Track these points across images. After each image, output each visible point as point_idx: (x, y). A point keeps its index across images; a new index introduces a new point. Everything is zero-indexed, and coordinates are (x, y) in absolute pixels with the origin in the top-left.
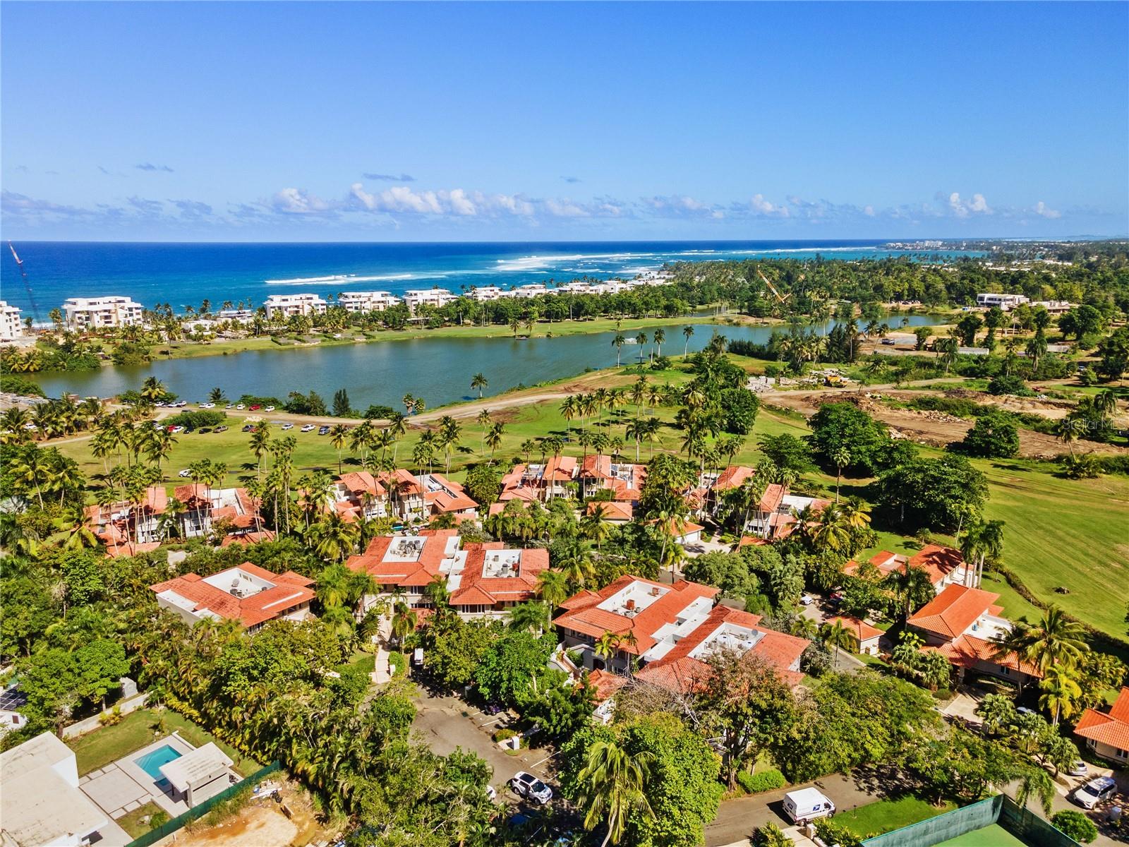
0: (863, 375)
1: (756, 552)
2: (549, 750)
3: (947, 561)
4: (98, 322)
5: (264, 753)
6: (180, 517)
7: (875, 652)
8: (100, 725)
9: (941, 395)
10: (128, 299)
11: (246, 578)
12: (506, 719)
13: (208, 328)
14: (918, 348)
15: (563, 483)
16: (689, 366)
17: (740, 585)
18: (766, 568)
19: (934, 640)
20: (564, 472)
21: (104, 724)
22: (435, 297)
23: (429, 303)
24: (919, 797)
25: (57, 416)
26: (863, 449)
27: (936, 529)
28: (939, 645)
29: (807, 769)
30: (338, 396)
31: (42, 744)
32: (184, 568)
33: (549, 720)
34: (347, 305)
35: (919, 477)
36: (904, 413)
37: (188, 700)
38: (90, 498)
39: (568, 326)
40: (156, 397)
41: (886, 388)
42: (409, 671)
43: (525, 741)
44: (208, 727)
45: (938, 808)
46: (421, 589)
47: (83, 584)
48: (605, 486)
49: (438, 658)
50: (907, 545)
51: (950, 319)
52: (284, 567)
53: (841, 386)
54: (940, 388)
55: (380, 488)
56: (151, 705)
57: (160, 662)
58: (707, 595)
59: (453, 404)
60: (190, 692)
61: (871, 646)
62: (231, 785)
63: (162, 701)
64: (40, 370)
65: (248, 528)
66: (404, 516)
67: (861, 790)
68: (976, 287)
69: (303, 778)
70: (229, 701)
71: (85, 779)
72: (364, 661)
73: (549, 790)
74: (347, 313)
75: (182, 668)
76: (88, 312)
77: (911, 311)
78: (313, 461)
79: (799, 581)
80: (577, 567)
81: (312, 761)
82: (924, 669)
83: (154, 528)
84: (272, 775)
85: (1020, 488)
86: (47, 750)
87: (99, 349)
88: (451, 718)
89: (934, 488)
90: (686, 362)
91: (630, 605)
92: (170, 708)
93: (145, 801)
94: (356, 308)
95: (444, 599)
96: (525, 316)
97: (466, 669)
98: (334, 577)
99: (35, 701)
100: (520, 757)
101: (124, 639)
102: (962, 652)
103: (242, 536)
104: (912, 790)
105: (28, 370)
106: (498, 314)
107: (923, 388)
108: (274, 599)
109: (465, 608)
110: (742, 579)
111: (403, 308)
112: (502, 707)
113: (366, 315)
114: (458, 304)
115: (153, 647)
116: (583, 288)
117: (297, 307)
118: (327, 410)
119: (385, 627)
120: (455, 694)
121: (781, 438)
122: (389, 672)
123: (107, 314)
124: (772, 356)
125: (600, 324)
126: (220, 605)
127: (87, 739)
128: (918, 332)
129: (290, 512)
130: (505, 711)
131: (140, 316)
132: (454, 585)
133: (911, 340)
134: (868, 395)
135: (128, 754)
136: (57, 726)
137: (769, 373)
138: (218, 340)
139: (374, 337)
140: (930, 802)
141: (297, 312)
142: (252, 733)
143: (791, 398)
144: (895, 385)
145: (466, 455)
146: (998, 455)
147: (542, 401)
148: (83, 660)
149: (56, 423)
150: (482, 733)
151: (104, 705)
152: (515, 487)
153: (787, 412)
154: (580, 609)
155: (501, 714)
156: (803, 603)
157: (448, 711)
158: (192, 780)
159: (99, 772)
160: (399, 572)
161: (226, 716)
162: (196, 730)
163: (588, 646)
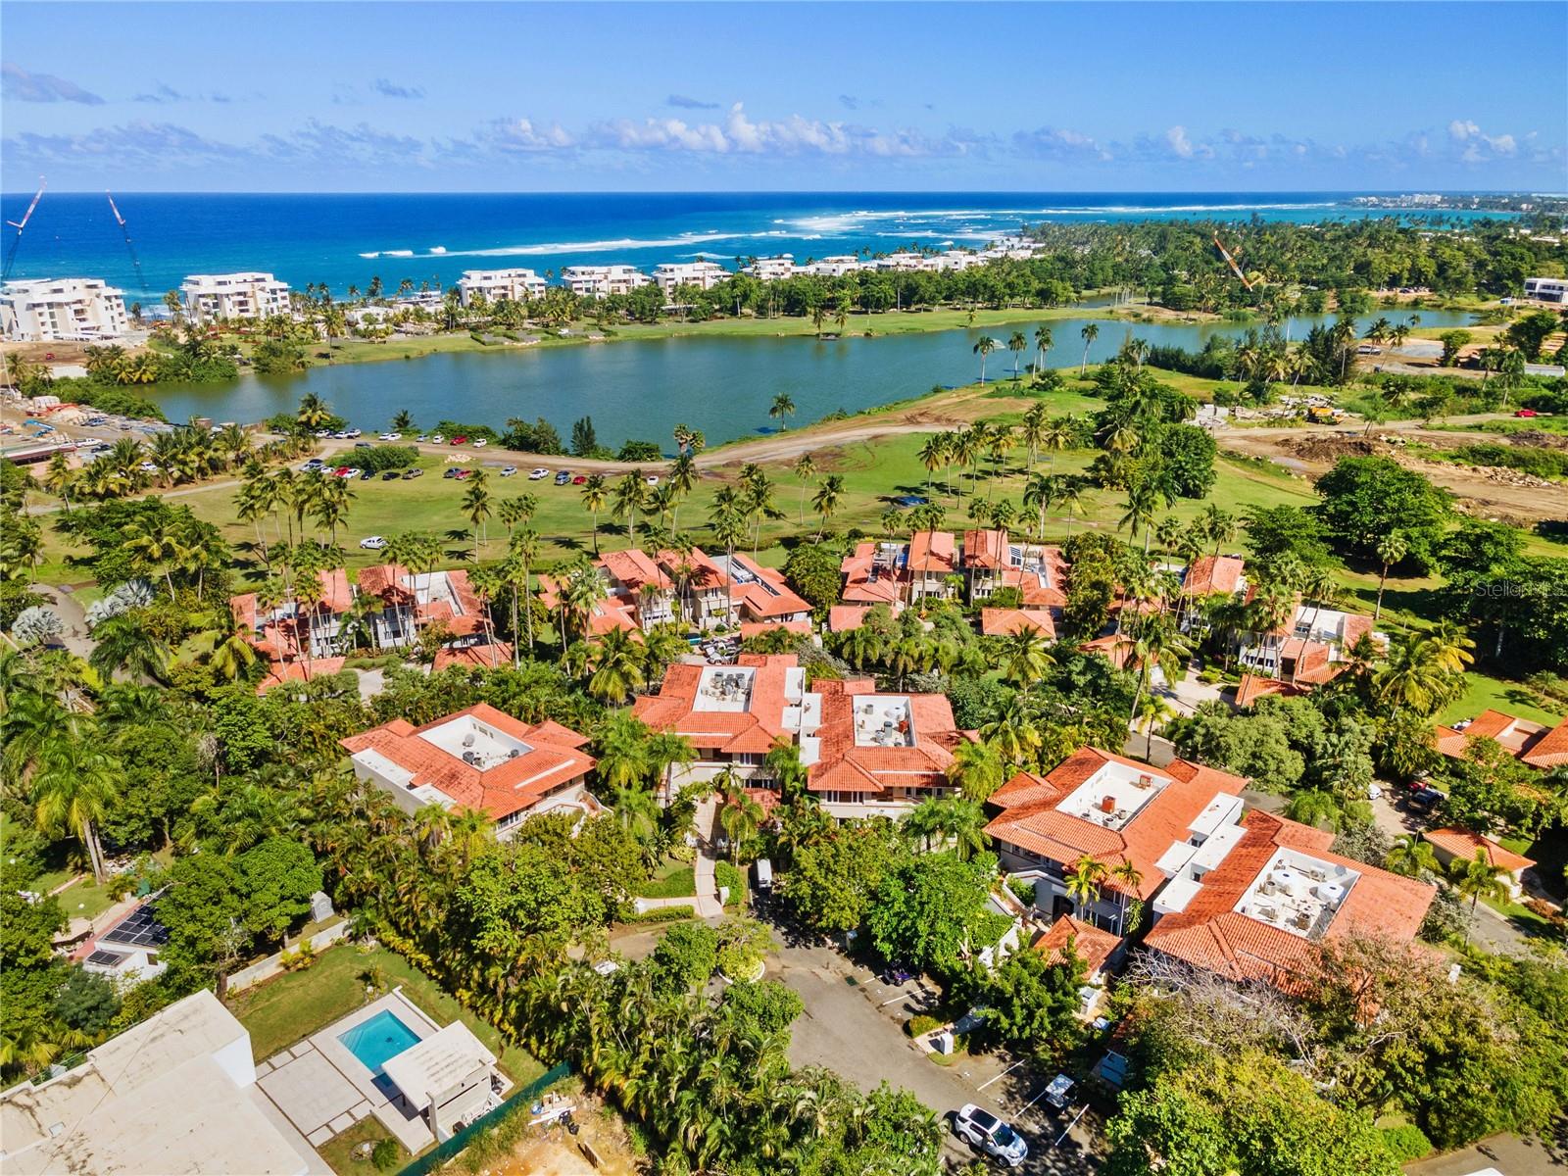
0: (1366, 405)
1: (1282, 709)
2: (1002, 1058)
4: (231, 311)
5: (541, 1042)
6: (369, 618)
7: (1520, 895)
8: (282, 969)
9: (1505, 442)
10: (269, 277)
11: (484, 732)
12: (920, 995)
13: (381, 319)
14: (1443, 363)
15: (939, 576)
16: (1091, 385)
17: (1278, 771)
18: (1300, 735)
20: (940, 558)
21: (288, 968)
22: (700, 275)
23: (691, 283)
25: (184, 453)
26: (1415, 532)
29: (1465, 1127)
30: (579, 427)
31: (196, 1011)
32: (386, 709)
33: (1010, 1015)
34: (575, 286)
36: (1448, 468)
37: (413, 937)
38: (237, 579)
39: (893, 321)
40: (318, 424)
41: (1405, 428)
42: (749, 896)
43: (963, 1043)
44: (449, 985)
46: (757, 758)
47: (243, 739)
49: (805, 887)
50: (1513, 696)
51: (1484, 318)
52: (540, 713)
53: (1334, 423)
54: (1499, 429)
55: (665, 578)
56: (354, 938)
57: (368, 874)
58: (1229, 790)
59: (745, 439)
60: (417, 926)
61: (1510, 881)
63: (372, 932)
64: (155, 381)
65: (471, 636)
66: (701, 621)
67: (1556, 1161)
68: (1525, 268)
69: (613, 1098)
71: (265, 1068)
72: (676, 876)
74: (575, 297)
75: (403, 887)
76: (216, 296)
77: (1416, 303)
78: (553, 526)
79: (1366, 763)
80: (1013, 736)
81: (627, 1073)
83: (334, 633)
84: (558, 1084)
86: (205, 1023)
87: (234, 350)
88: (831, 988)
90: (1084, 378)
91: (1107, 805)
92: (385, 945)
93: (361, 1113)
94: (588, 290)
95: (796, 779)
96: (830, 305)
97: (852, 909)
98: (624, 742)
100: (955, 1068)
101: (311, 834)
103: (463, 651)
105: (139, 381)
106: (792, 302)
107: (1470, 428)
108: (531, 771)
109: (832, 795)
110: (1282, 761)
111: (655, 292)
112: (913, 972)
113: (602, 302)
114: (733, 285)
115: (355, 847)
116: (913, 262)
117: (504, 288)
118: (563, 446)
119: (703, 819)
120: (829, 942)
121: (1280, 509)
122: (718, 897)
123: (241, 298)
124: (1215, 373)
125: (940, 318)
126: (449, 779)
127: (264, 993)
128: (1447, 339)
129: (533, 613)
130: (917, 979)
131: (287, 302)
132: (810, 754)
133: (1431, 350)
134: (1384, 438)
135: (327, 1024)
136: (218, 977)
137: (1220, 399)
138: (396, 337)
139: (615, 334)
141: (505, 296)
142: (521, 1009)
143: (1257, 440)
144: (1421, 422)
145: (775, 521)
147: (876, 437)
148: (253, 872)
149: (185, 463)
151: (286, 939)
152: (865, 580)
153: (1259, 463)
154: (1026, 809)
155: (910, 984)
156: (1367, 795)
157: (824, 974)
158: (435, 1090)
159: (285, 1056)
160: (720, 729)
161: (476, 973)
162: (429, 989)
163: (1045, 875)
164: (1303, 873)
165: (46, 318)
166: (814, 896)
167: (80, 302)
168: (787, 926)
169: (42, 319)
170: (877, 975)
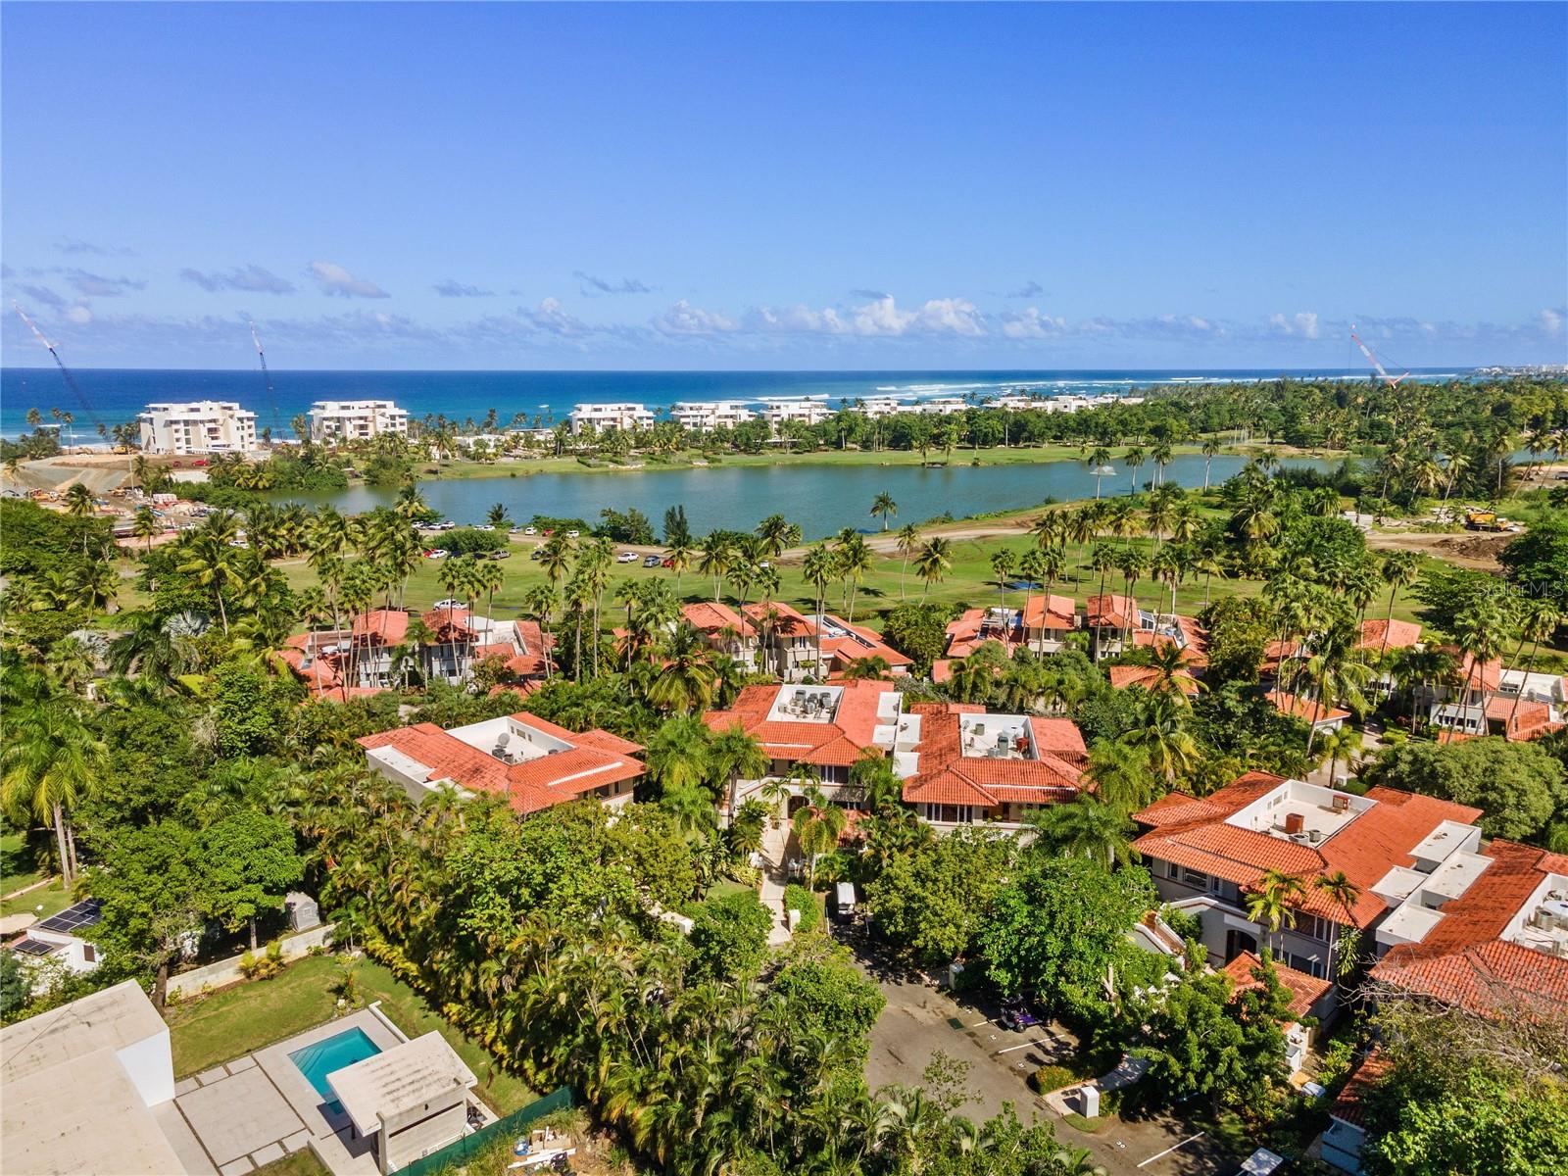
2: (1169, 1129)
4: (351, 432)
5: (540, 1067)
6: (425, 653)
8: (241, 977)
10: (390, 404)
11: (521, 734)
12: (1049, 1044)
13: (492, 444)
16: (1215, 500)
20: (1059, 616)
21: (249, 976)
22: (806, 412)
23: (797, 420)
30: (671, 515)
31: (113, 1003)
33: (1184, 1058)
34: (683, 420)
37: (401, 942)
39: (1002, 453)
40: (414, 515)
42: (827, 924)
43: (1112, 1105)
44: (435, 1003)
46: (840, 773)
47: (242, 722)
49: (896, 901)
52: (588, 722)
53: (1498, 529)
55: (749, 628)
56: (337, 947)
57: (358, 866)
58: (1462, 820)
60: (407, 927)
62: (470, 1129)
63: (358, 941)
64: (270, 488)
65: (531, 675)
66: (786, 673)
69: (623, 1132)
70: (472, 951)
71: (190, 1083)
74: (682, 429)
75: (395, 879)
76: (338, 419)
81: (642, 1097)
83: (385, 668)
84: (554, 1117)
86: (119, 1016)
87: (348, 463)
88: (929, 1030)
90: (1207, 494)
91: (1294, 823)
92: (370, 955)
93: (294, 1145)
94: (695, 425)
95: (889, 791)
96: (937, 440)
97: (958, 927)
98: (681, 735)
99: (111, 916)
100: (1104, 1136)
101: (297, 816)
103: (520, 685)
105: (256, 488)
106: (898, 435)
108: (570, 770)
109: (932, 810)
111: (762, 424)
112: (1040, 1015)
113: (708, 434)
114: (839, 419)
115: (347, 836)
116: (1022, 405)
117: (614, 420)
118: (655, 536)
119: (773, 842)
120: (927, 979)
122: (787, 923)
123: (362, 422)
125: (1048, 451)
126: (471, 773)
127: (214, 1002)
129: (600, 654)
130: (1044, 1024)
131: (405, 428)
132: (906, 766)
135: (281, 1039)
136: (155, 971)
137: (1360, 509)
138: (504, 460)
139: (720, 461)
141: (614, 427)
142: (516, 1020)
143: (1410, 542)
145: (873, 599)
147: (984, 537)
148: (214, 846)
149: (275, 538)
150: (1002, 1069)
151: (254, 941)
152: (972, 638)
155: (1034, 1031)
157: (920, 1014)
158: (389, 1111)
159: (220, 1071)
160: (797, 740)
161: (468, 978)
162: (412, 1004)
163: (1214, 902)
165: (182, 435)
166: (907, 910)
167: (214, 421)
168: (872, 959)
169: (177, 435)
170: (989, 1018)
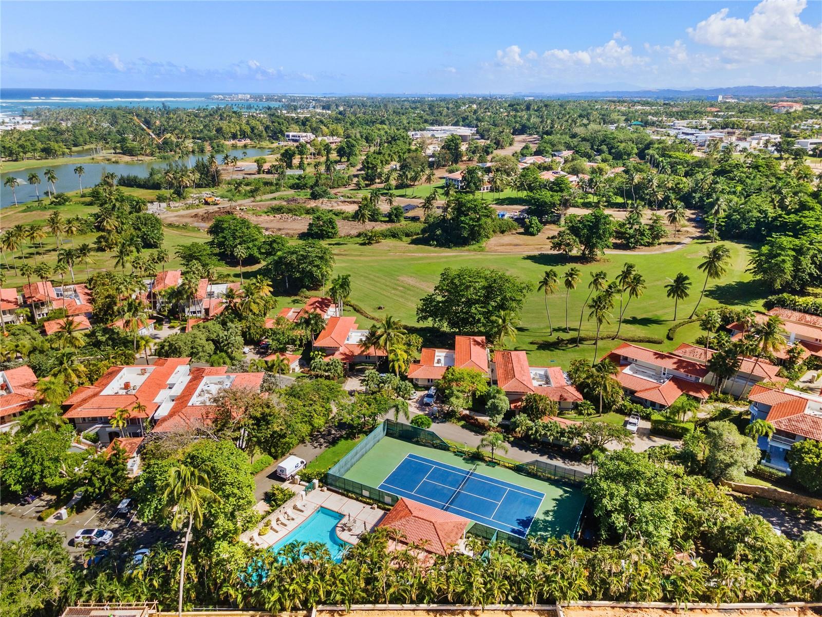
0: (229, 194)
1: (204, 328)
3: (324, 304)
7: (298, 369)
9: (284, 203)
12: (43, 503)
14: (259, 173)
15: (11, 312)
17: (203, 351)
18: (214, 336)
19: (331, 352)
20: (9, 302)
24: (346, 439)
26: (251, 245)
27: (309, 289)
28: (333, 354)
29: (284, 448)
33: (93, 486)
35: (294, 257)
36: (264, 217)
41: (247, 202)
43: (72, 511)
45: (357, 440)
48: (55, 306)
50: (294, 302)
51: (273, 151)
53: (217, 204)
54: (282, 198)
58: (184, 364)
61: (295, 366)
67: (315, 447)
68: (284, 128)
73: (110, 533)
77: (245, 146)
79: (240, 339)
80: (70, 371)
82: (329, 370)
85: (345, 255)
89: (304, 263)
90: (83, 196)
91: (127, 386)
100: (71, 522)
102: (345, 354)
104: (342, 437)
107: (272, 199)
110: (204, 346)
121: (192, 245)
124: (157, 186)
128: (257, 161)
130: (40, 497)
133: (254, 167)
134: (238, 208)
137: (160, 199)
140: (352, 439)
143: (183, 216)
144: (252, 199)
146: (329, 237)
153: (185, 227)
154: (85, 401)
155: (37, 501)
156: (244, 353)
163: (101, 425)
164: (216, 384)
170: (16, 504)
